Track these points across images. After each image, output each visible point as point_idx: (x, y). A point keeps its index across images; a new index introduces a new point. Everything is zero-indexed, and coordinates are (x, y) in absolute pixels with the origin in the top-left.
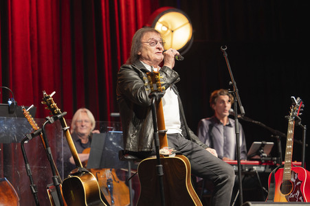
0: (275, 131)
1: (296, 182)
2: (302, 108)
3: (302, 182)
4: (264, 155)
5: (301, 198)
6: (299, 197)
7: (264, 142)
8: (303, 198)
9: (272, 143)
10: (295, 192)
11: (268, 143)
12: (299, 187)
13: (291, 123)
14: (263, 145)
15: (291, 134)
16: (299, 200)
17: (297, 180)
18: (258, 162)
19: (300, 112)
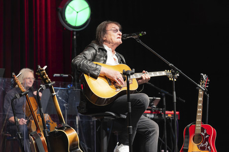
0: (162, 90)
1: (205, 135)
2: (208, 82)
3: (210, 136)
4: (154, 106)
5: (209, 147)
6: (208, 146)
7: (155, 98)
8: (211, 148)
9: (160, 98)
10: (205, 143)
11: (157, 98)
12: (207, 140)
13: (201, 93)
14: (154, 100)
15: (201, 101)
16: (208, 149)
17: (206, 134)
18: (149, 111)
19: (207, 85)
